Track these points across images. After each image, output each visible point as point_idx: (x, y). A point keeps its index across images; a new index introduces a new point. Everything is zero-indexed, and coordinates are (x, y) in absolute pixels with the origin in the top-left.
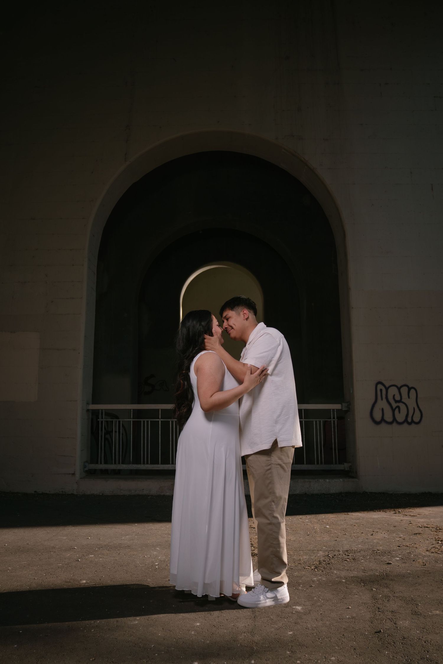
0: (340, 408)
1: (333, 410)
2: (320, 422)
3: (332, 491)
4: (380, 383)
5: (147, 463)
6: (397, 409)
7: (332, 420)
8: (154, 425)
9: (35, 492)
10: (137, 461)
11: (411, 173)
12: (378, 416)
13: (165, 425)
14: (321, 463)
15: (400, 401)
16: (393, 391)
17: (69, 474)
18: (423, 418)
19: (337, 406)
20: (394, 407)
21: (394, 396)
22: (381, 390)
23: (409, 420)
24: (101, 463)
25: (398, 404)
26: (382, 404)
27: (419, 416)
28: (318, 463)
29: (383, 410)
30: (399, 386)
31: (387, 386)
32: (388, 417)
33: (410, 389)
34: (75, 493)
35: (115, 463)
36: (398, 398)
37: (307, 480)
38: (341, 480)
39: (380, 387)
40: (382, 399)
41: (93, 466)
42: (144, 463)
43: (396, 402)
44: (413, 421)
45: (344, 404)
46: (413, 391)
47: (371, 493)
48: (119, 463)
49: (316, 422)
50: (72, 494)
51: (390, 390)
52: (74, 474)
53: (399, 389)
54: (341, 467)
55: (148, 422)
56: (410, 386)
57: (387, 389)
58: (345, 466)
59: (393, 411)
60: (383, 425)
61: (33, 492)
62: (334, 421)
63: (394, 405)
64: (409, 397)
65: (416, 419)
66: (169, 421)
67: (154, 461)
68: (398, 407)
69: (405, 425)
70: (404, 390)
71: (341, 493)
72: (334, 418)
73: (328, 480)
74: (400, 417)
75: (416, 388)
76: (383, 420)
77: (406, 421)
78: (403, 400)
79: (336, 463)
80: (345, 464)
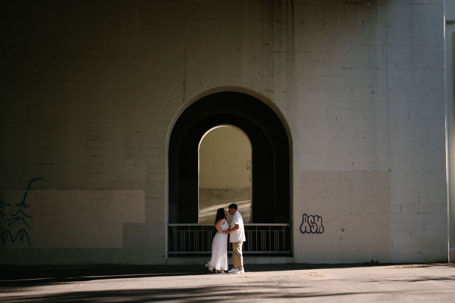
0: (287, 225)
1: (284, 226)
2: (277, 232)
3: (281, 263)
4: (305, 214)
5: (197, 251)
6: (312, 227)
7: (283, 231)
8: (200, 233)
9: (146, 264)
10: (192, 250)
11: (327, 111)
12: (303, 230)
13: (206, 233)
14: (278, 251)
15: (314, 223)
16: (311, 218)
17: (162, 256)
18: (324, 231)
19: (286, 225)
20: (311, 226)
21: (311, 220)
22: (305, 218)
23: (318, 231)
24: (175, 251)
25: (313, 224)
26: (306, 224)
27: (322, 229)
28: (276, 251)
29: (306, 227)
30: (314, 216)
31: (308, 216)
32: (308, 230)
33: (318, 217)
34: (165, 264)
35: (182, 251)
36: (313, 221)
37: (271, 258)
38: (286, 258)
39: (305, 216)
40: (306, 222)
41: (172, 253)
42: (196, 251)
43: (312, 223)
44: (319, 232)
45: (289, 224)
46: (320, 218)
47: (299, 264)
48: (184, 251)
49: (276, 232)
50: (163, 265)
51: (309, 218)
52: (164, 256)
53: (314, 217)
54: (286, 252)
55: (197, 232)
56: (319, 216)
57: (308, 217)
58: (289, 252)
59: (311, 227)
60: (306, 233)
61: (145, 265)
62: (284, 232)
63: (311, 224)
64: (318, 221)
65: (321, 231)
66: (207, 231)
67: (201, 250)
68: (313, 226)
69: (316, 233)
70: (316, 218)
71: (285, 264)
72: (284, 230)
73: (280, 258)
74: (314, 230)
75: (321, 217)
76: (306, 231)
77: (316, 232)
78: (315, 223)
79: (284, 251)
80: (289, 251)
